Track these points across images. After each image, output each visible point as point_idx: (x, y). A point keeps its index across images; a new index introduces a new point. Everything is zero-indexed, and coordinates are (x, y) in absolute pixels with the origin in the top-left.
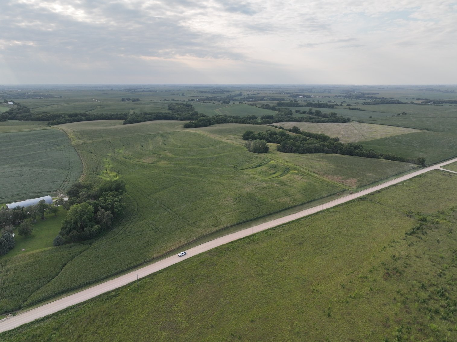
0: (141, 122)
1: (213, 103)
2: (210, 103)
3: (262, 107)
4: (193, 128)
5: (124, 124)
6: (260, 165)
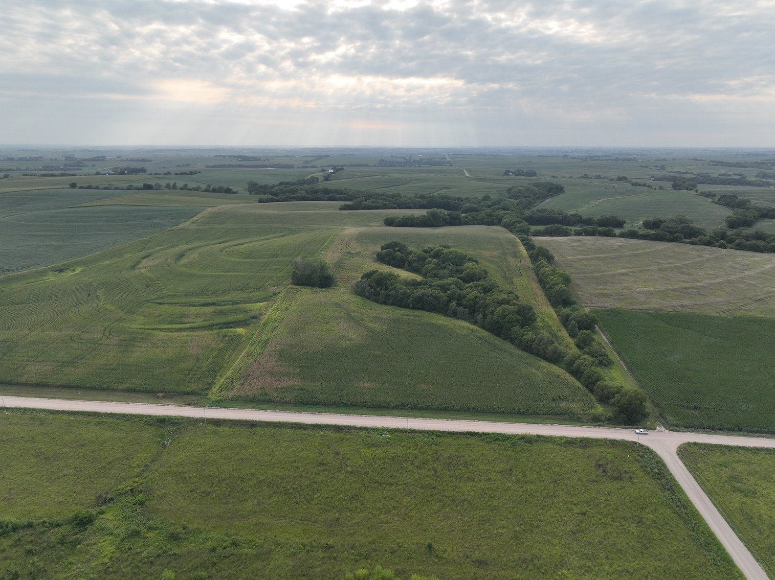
0: (377, 208)
1: (649, 186)
2: (645, 185)
3: (718, 203)
4: (395, 226)
5: (341, 209)
6: (214, 304)
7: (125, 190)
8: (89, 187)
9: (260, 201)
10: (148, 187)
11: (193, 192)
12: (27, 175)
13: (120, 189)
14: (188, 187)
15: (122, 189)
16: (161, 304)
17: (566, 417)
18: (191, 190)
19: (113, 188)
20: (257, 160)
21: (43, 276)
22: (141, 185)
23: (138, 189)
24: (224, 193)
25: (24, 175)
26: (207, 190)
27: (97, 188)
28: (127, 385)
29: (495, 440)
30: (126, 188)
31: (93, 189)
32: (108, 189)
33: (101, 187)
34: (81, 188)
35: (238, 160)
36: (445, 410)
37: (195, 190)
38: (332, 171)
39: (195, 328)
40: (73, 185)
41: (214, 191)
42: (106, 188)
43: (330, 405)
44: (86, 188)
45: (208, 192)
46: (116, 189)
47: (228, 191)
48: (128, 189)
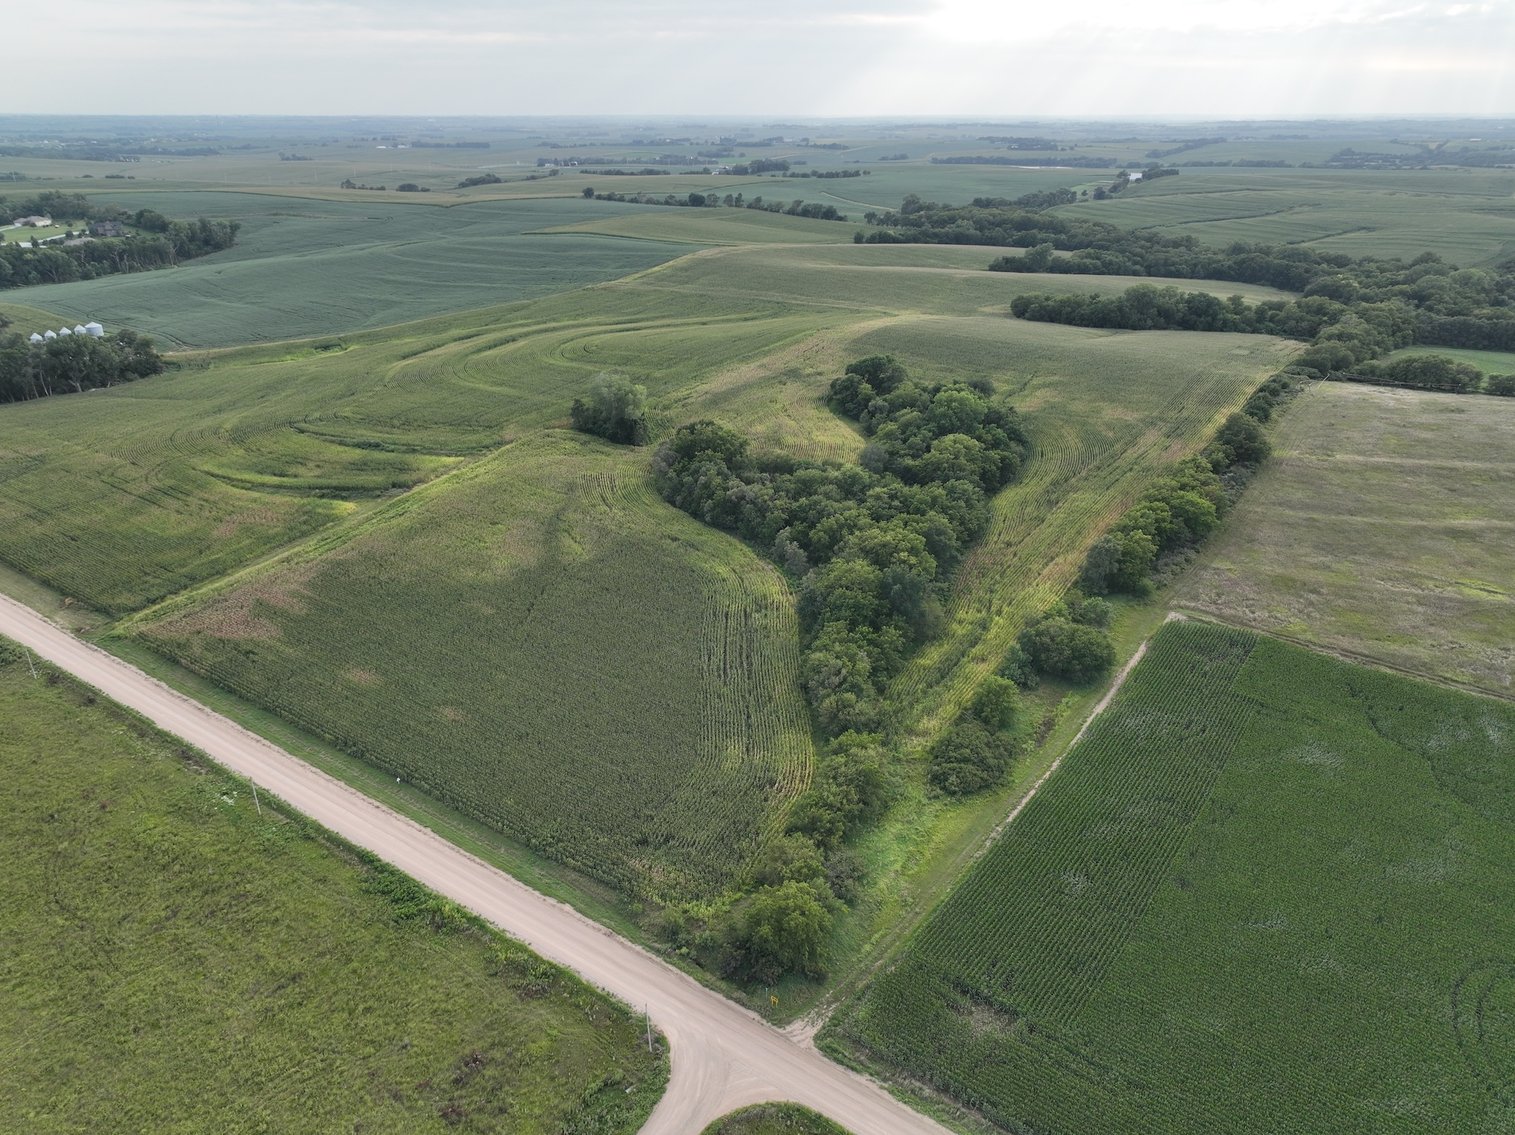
6: (376, 446)
7: (661, 204)
8: (610, 198)
9: (858, 239)
10: (696, 201)
11: (767, 213)
12: (586, 172)
13: (655, 204)
14: (762, 203)
15: (658, 203)
16: (302, 431)
17: (612, 896)
18: (766, 210)
19: (645, 199)
20: (1047, 149)
21: (289, 353)
22: (684, 195)
23: (682, 204)
24: (822, 218)
25: (582, 172)
26: (791, 212)
27: (621, 199)
28: (49, 572)
29: (383, 893)
30: (663, 200)
31: (615, 200)
32: (637, 202)
33: (627, 198)
34: (599, 197)
35: (1010, 148)
36: (408, 782)
37: (771, 211)
38: (1140, 176)
39: (285, 487)
40: (588, 193)
41: (806, 213)
42: (633, 201)
43: (248, 700)
44: (604, 199)
45: (793, 214)
46: (649, 201)
47: (829, 214)
48: (667, 203)
